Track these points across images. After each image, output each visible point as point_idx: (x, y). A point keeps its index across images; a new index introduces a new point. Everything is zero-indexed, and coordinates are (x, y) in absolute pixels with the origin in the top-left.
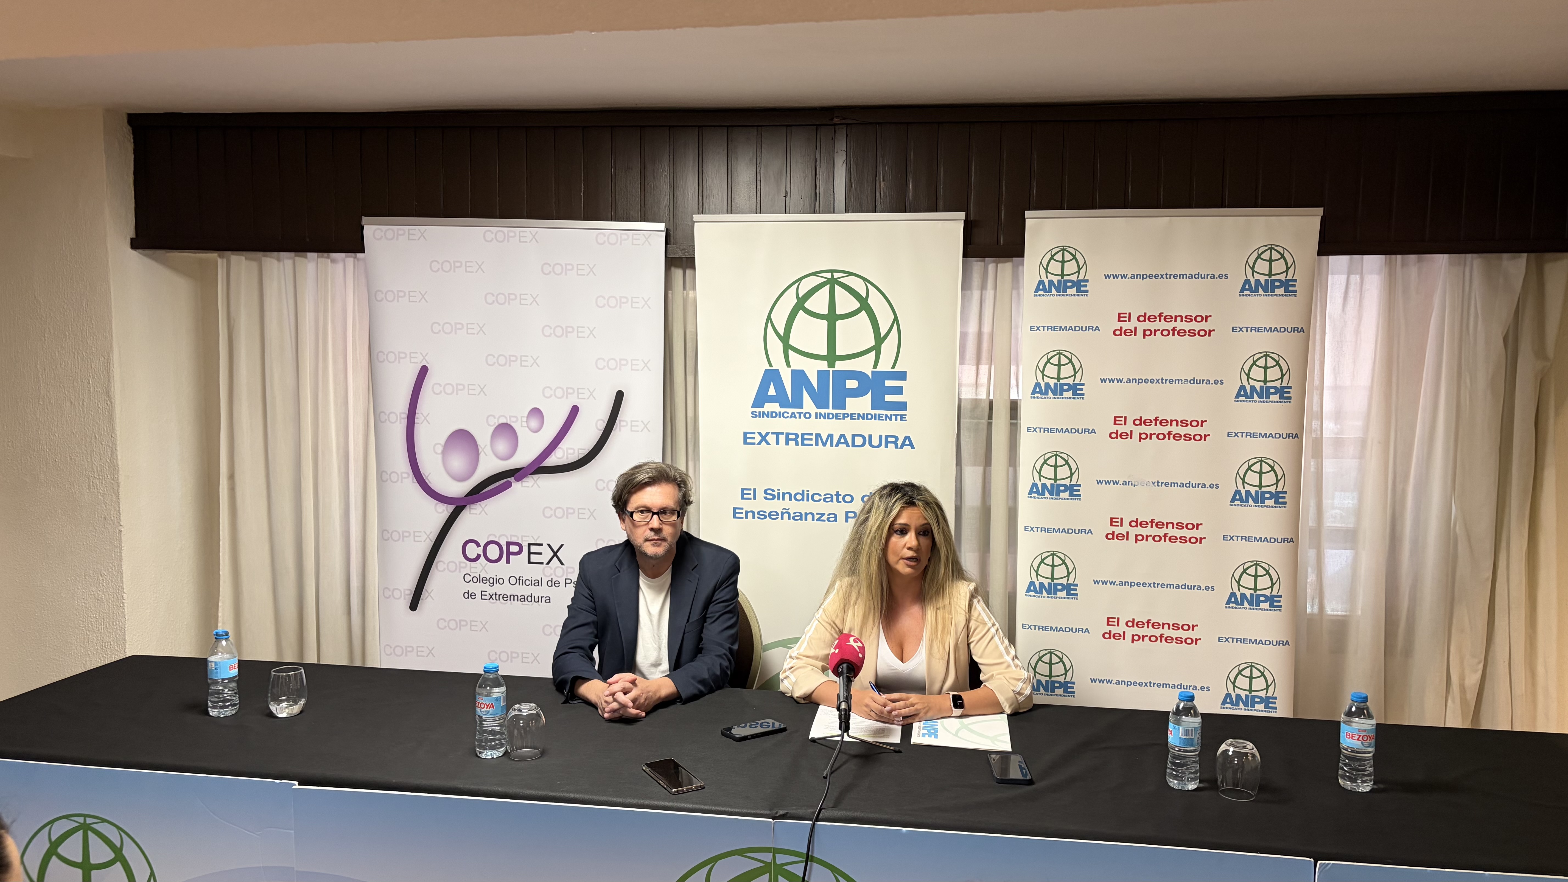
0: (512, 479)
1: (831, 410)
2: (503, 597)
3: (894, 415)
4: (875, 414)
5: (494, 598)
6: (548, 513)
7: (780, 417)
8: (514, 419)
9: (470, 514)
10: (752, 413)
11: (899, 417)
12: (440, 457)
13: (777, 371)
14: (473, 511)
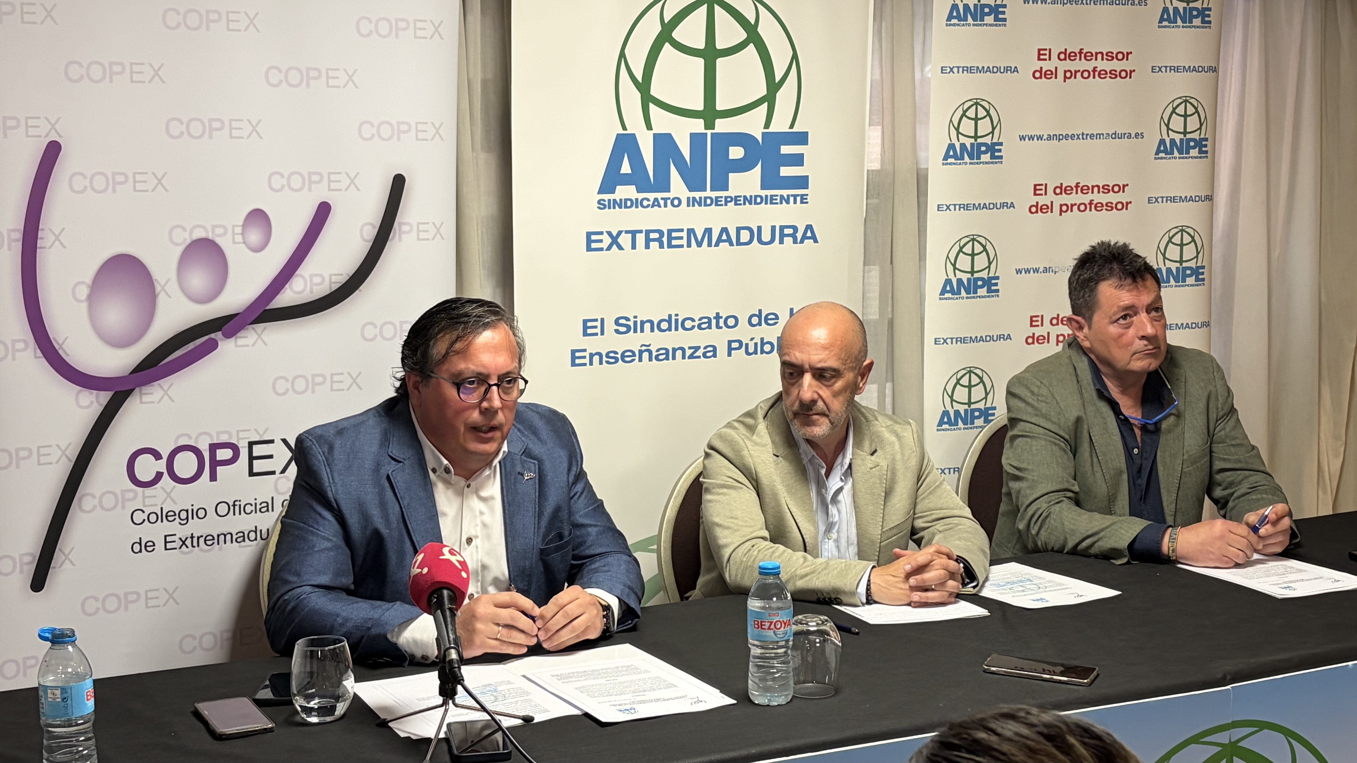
0: (218, 335)
1: (709, 193)
2: (205, 540)
3: (792, 195)
4: (766, 196)
5: (190, 545)
6: (282, 386)
7: (637, 207)
8: (219, 231)
9: (141, 403)
10: (599, 202)
11: (798, 199)
12: (84, 306)
13: (633, 136)
14: (146, 398)
